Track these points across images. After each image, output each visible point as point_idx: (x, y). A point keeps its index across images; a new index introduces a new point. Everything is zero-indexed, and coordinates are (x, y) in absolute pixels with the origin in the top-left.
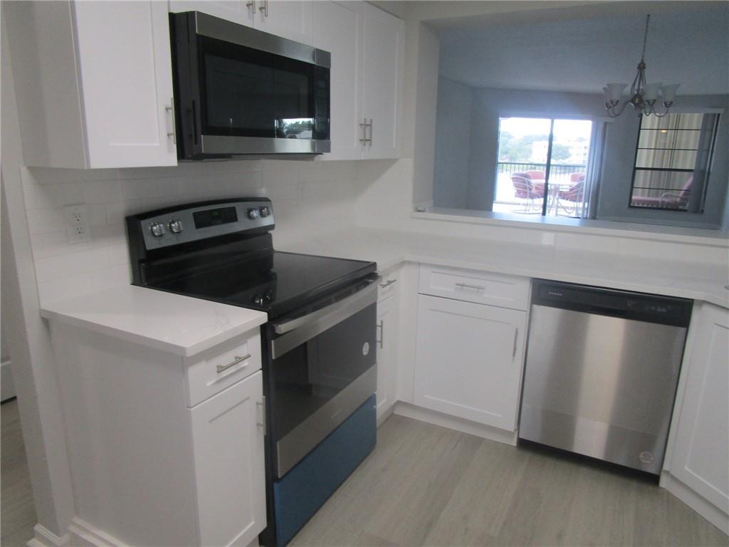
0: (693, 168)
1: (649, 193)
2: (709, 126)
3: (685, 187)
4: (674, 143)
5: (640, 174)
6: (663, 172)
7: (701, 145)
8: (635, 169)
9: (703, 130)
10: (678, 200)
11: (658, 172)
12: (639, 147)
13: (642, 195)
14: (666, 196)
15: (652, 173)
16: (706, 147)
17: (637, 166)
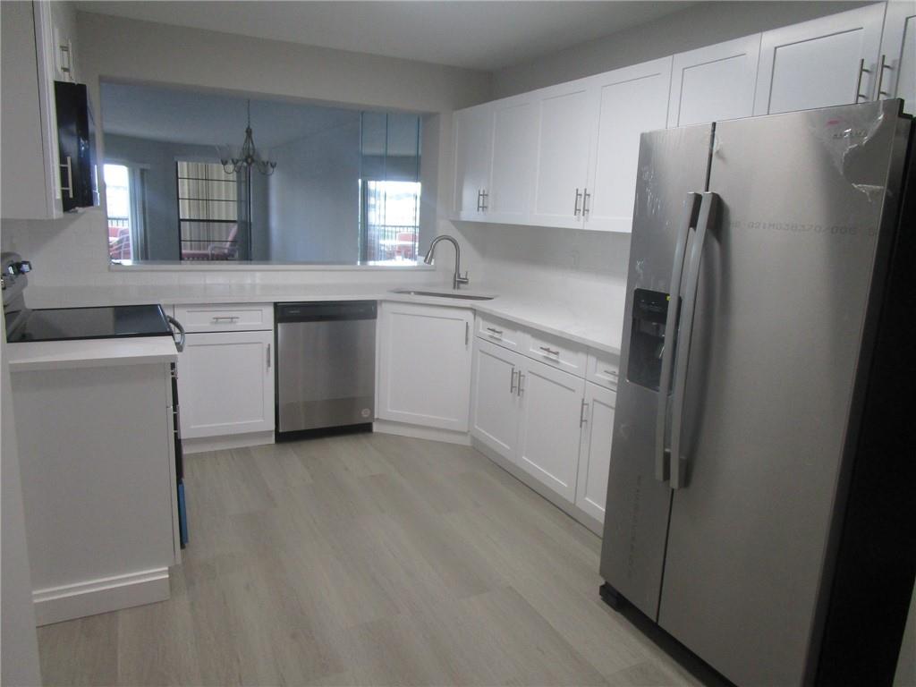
0: (236, 219)
1: (191, 245)
2: (243, 179)
3: (230, 238)
4: (207, 193)
5: (185, 226)
6: (201, 223)
7: (239, 194)
8: (180, 220)
9: (239, 182)
10: (226, 251)
11: (196, 223)
12: (180, 197)
13: (191, 249)
14: (213, 249)
15: (190, 226)
16: (243, 198)
17: (181, 217)
